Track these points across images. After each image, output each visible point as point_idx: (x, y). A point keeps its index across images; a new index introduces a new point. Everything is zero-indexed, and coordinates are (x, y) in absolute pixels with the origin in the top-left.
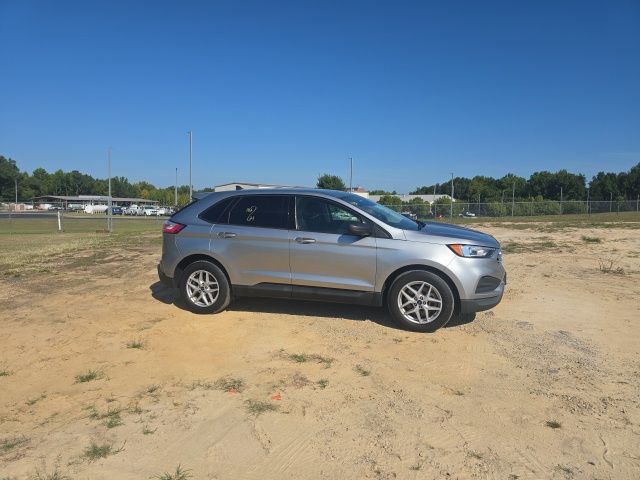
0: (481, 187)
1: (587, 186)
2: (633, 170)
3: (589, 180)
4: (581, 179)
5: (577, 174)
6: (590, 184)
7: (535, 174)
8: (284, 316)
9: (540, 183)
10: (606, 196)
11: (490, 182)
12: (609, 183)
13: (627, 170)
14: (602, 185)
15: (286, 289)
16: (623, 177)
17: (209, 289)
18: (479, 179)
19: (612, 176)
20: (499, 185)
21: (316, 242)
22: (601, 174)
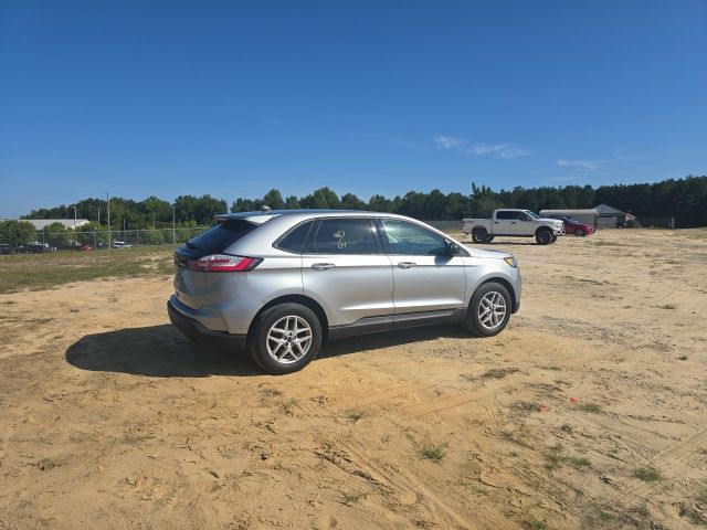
0: (122, 211)
1: (229, 211)
2: (266, 197)
3: (230, 205)
4: (223, 203)
5: (219, 199)
6: (231, 209)
7: (180, 198)
9: (186, 207)
11: (131, 205)
13: (261, 197)
15: (387, 320)
16: (257, 204)
17: (297, 339)
18: (117, 201)
19: (249, 202)
20: (142, 208)
21: (416, 266)
22: (239, 200)
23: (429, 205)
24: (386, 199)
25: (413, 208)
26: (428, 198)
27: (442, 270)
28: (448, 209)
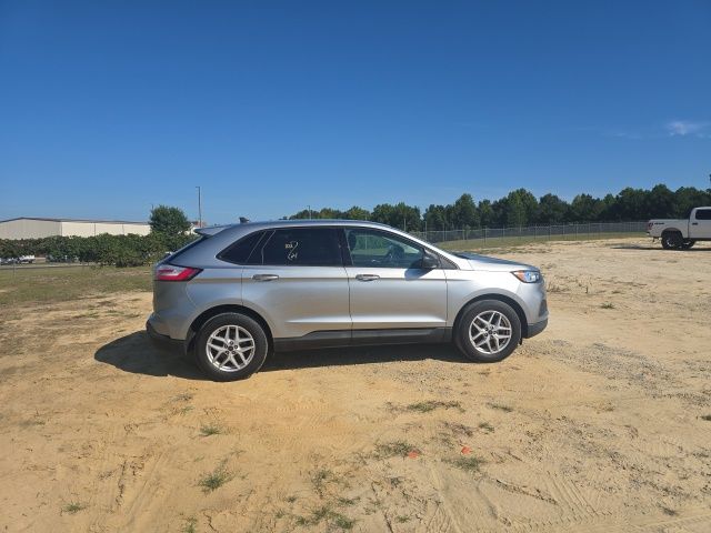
1: (422, 218)
2: (458, 203)
3: (423, 212)
4: (417, 210)
5: (413, 207)
6: (425, 216)
7: (378, 206)
8: (333, 368)
9: (383, 215)
10: (438, 226)
12: (439, 214)
13: (452, 203)
14: (434, 216)
15: (345, 336)
16: (449, 210)
17: (239, 348)
19: (441, 208)
21: (380, 279)
22: (432, 207)
23: (649, 203)
24: (594, 198)
25: (628, 207)
26: (648, 195)
27: (416, 284)
28: (675, 206)
